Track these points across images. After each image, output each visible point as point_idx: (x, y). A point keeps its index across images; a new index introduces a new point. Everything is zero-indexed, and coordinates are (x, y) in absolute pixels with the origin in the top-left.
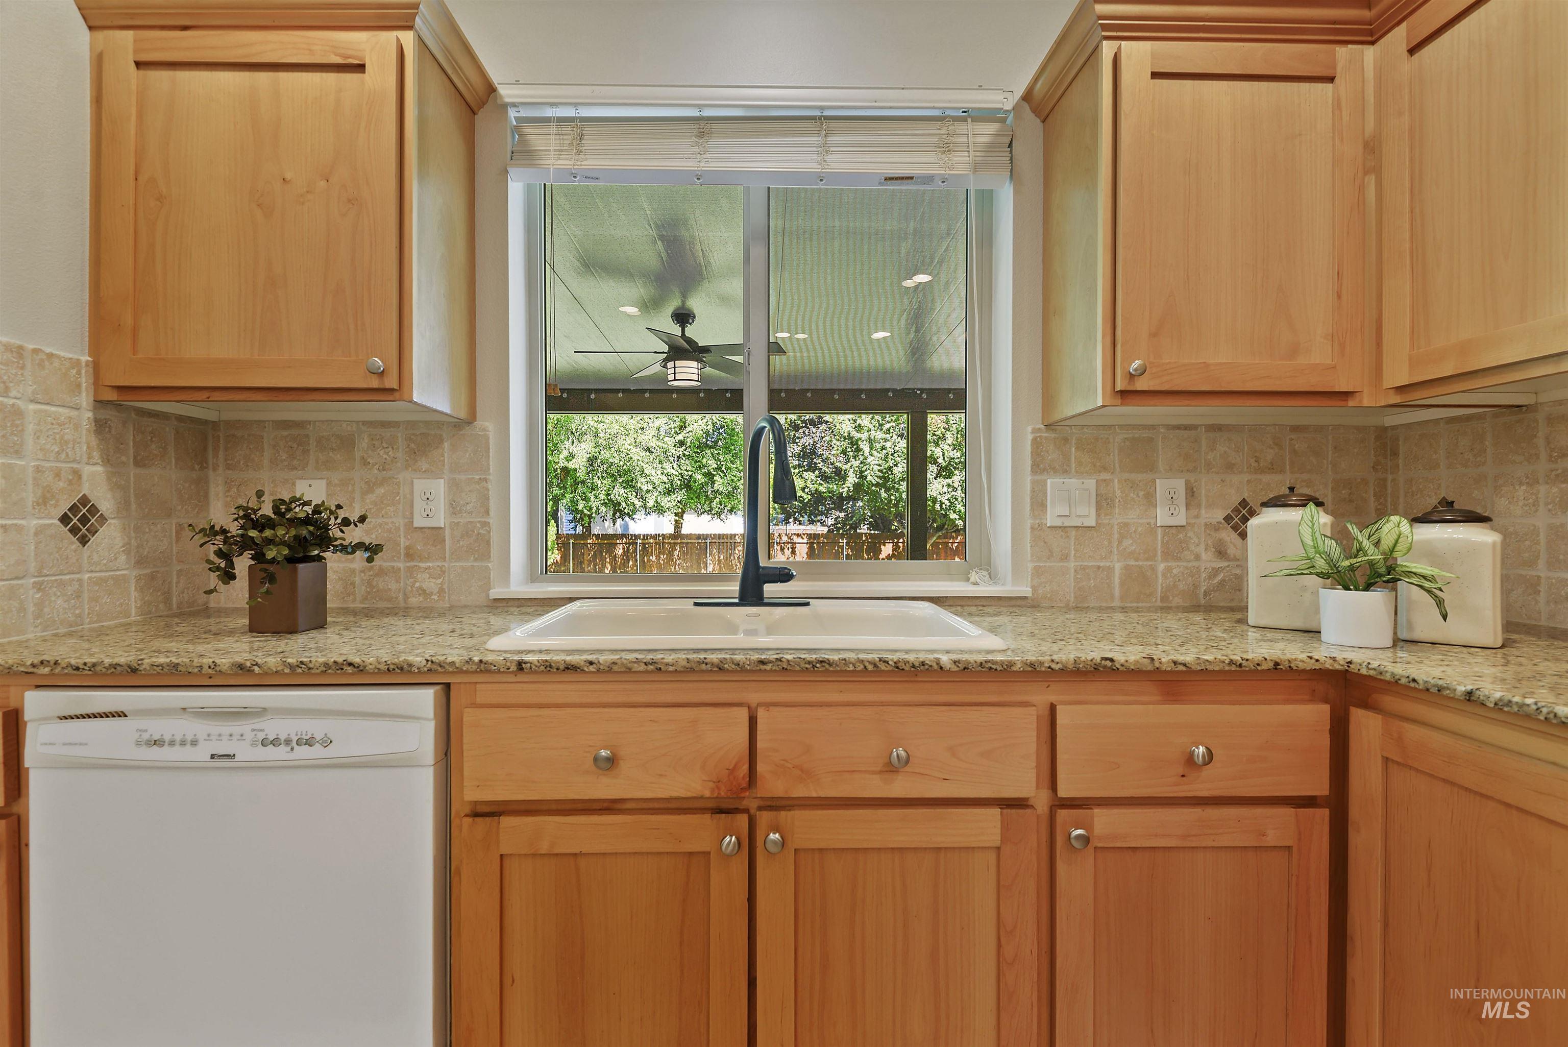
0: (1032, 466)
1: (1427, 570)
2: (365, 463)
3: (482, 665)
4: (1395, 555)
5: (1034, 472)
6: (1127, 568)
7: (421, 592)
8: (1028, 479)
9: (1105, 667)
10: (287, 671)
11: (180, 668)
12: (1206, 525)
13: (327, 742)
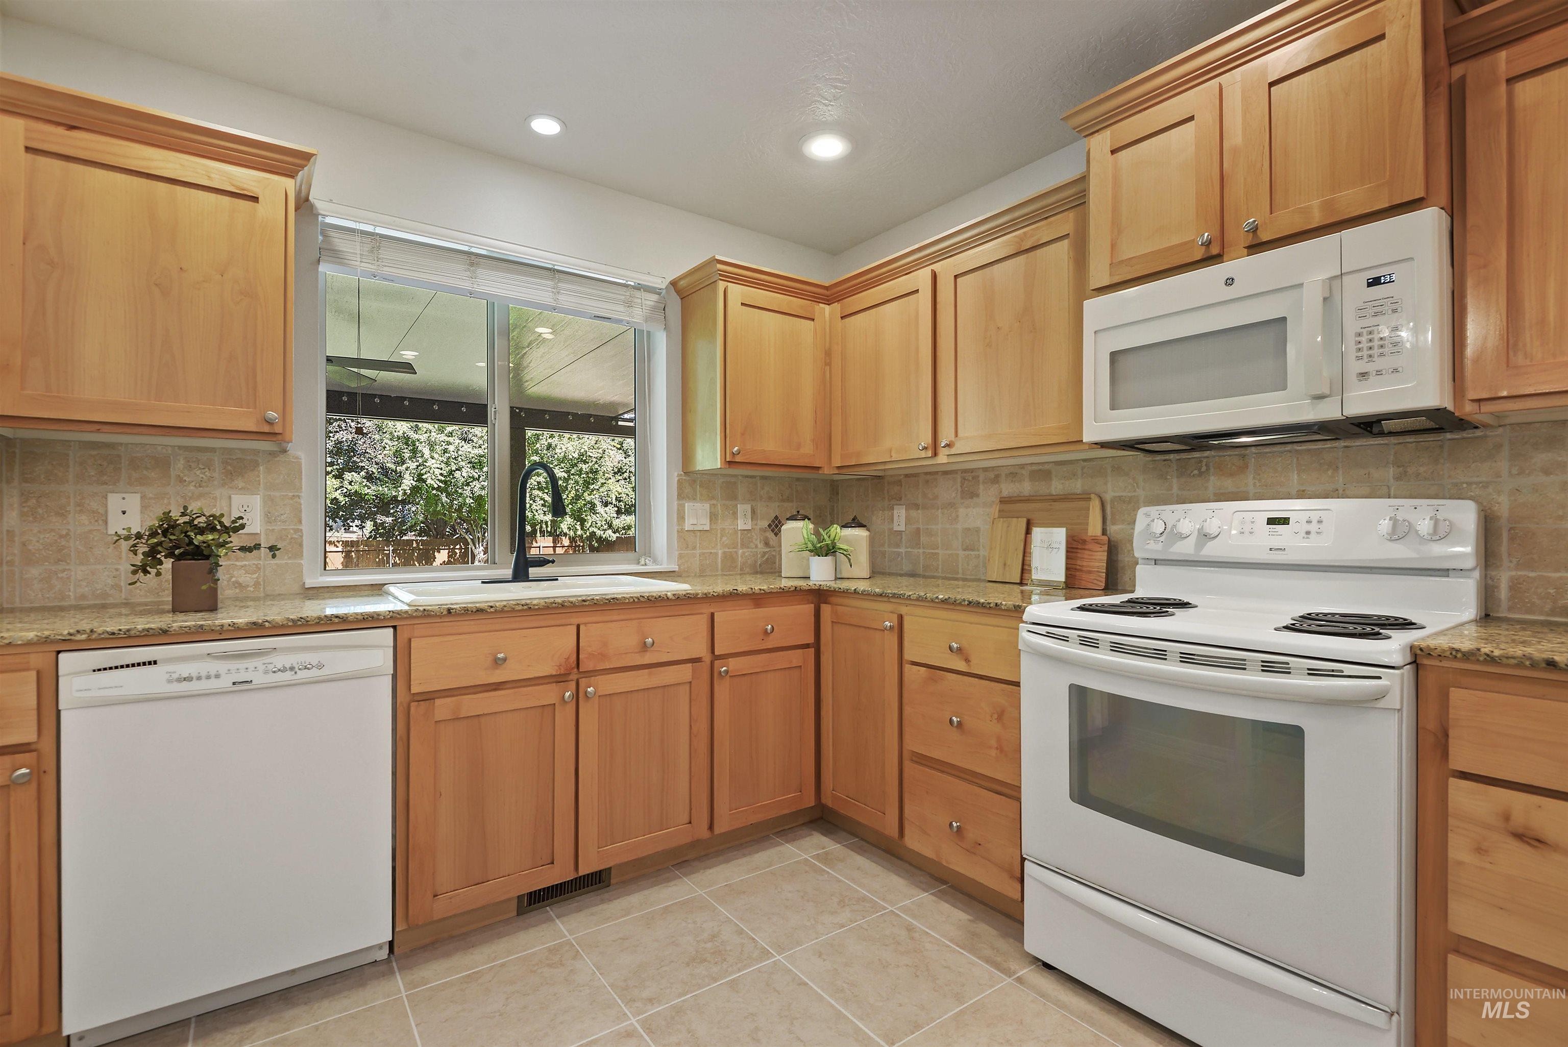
0: (678, 495)
1: (845, 547)
2: (181, 481)
3: (426, 612)
4: (835, 541)
5: (678, 499)
6: (724, 553)
7: (236, 585)
8: (675, 503)
9: (734, 593)
10: (290, 624)
11: (204, 628)
12: (760, 529)
13: (320, 666)
